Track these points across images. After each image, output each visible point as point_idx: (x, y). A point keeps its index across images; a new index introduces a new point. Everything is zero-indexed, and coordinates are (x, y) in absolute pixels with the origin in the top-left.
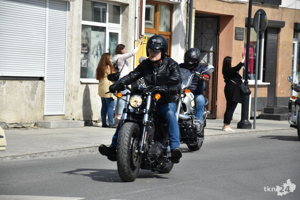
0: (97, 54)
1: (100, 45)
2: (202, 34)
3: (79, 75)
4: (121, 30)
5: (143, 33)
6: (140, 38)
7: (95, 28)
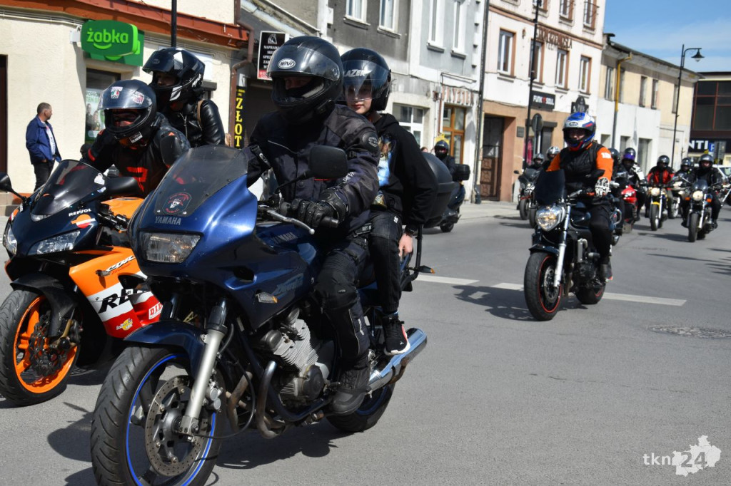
4: (423, 128)
6: (438, 135)
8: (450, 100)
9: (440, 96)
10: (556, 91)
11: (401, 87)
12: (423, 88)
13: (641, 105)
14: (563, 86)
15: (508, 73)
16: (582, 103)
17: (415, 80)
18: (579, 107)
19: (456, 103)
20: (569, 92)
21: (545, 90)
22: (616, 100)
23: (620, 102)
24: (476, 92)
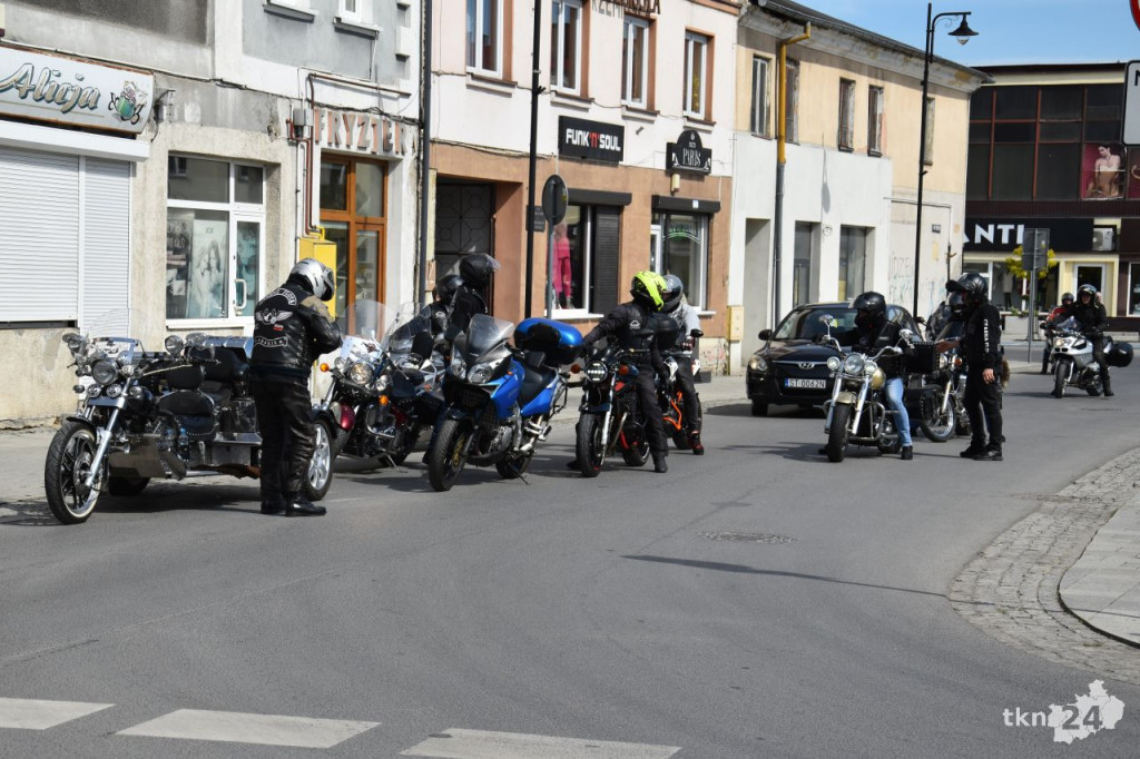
0: (209, 268)
1: (215, 247)
2: (461, 218)
3: (163, 313)
4: (264, 216)
5: (316, 221)
6: (307, 232)
7: (201, 214)
8: (337, 144)
9: (306, 134)
10: (624, 117)
11: (191, 112)
12: (259, 113)
13: (844, 146)
14: (643, 105)
15: (498, 74)
16: (692, 145)
17: (231, 92)
18: (687, 153)
19: (354, 149)
20: (658, 119)
21: (594, 114)
22: (778, 138)
23: (791, 141)
24: (412, 121)
